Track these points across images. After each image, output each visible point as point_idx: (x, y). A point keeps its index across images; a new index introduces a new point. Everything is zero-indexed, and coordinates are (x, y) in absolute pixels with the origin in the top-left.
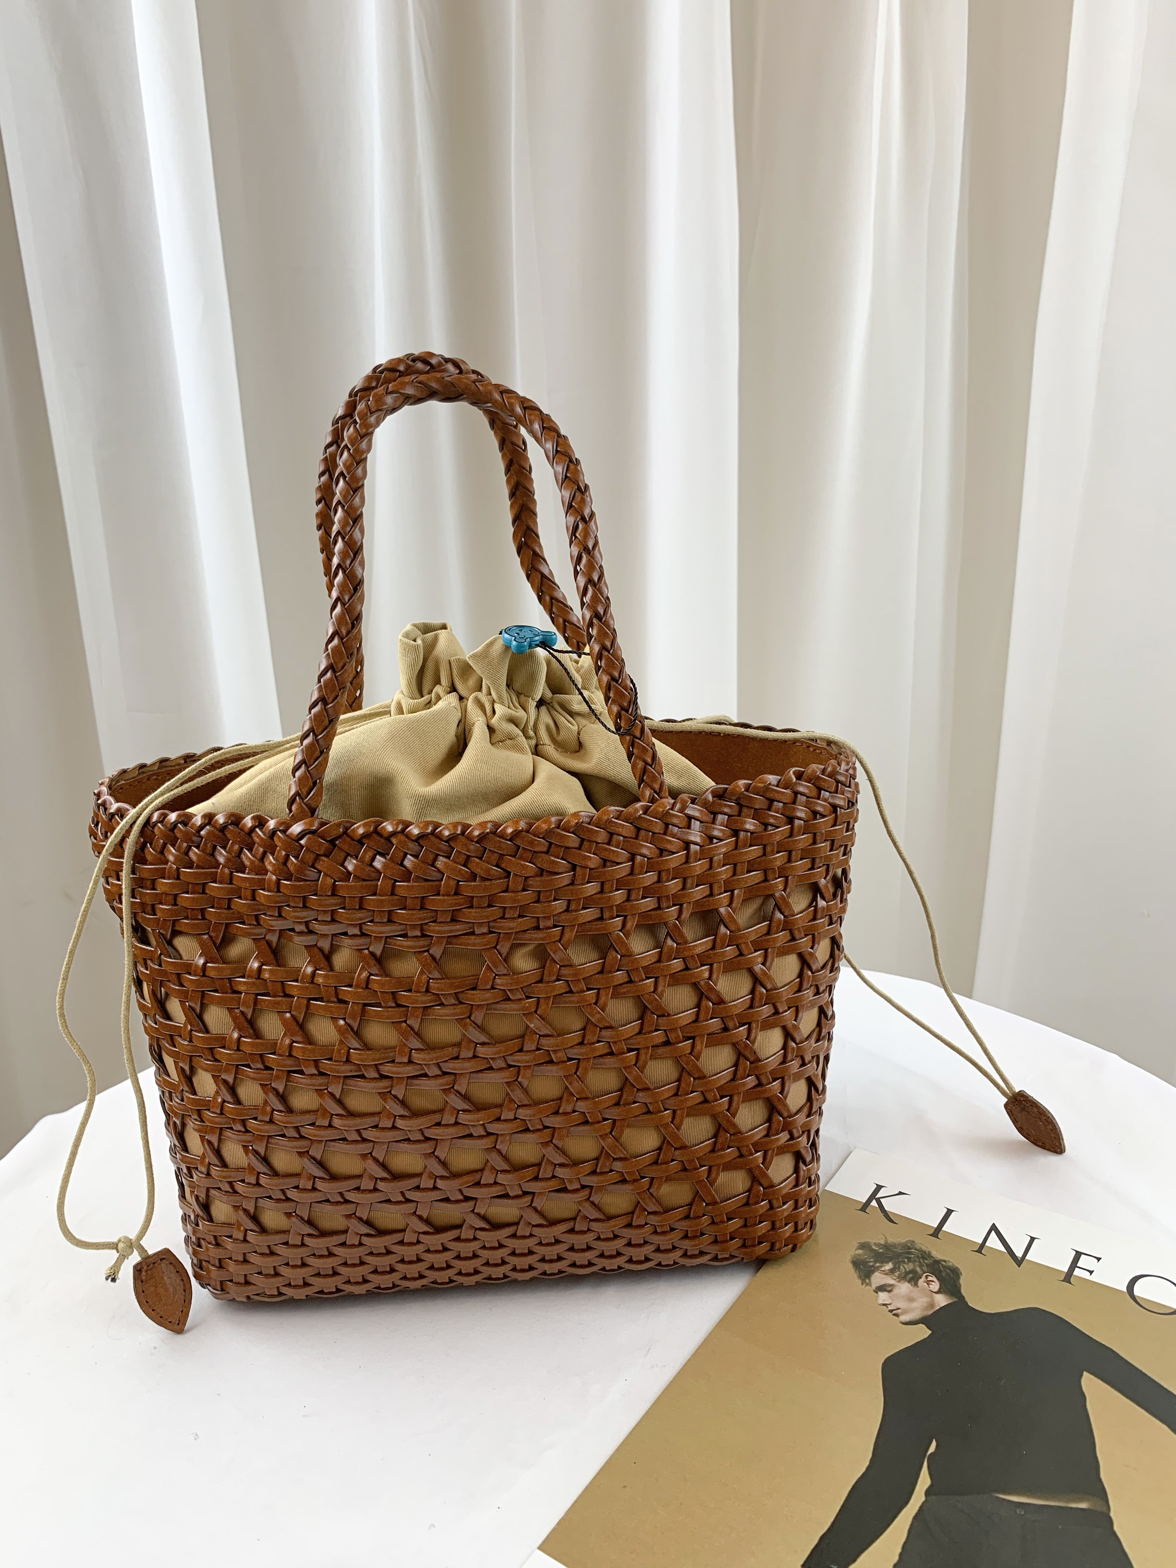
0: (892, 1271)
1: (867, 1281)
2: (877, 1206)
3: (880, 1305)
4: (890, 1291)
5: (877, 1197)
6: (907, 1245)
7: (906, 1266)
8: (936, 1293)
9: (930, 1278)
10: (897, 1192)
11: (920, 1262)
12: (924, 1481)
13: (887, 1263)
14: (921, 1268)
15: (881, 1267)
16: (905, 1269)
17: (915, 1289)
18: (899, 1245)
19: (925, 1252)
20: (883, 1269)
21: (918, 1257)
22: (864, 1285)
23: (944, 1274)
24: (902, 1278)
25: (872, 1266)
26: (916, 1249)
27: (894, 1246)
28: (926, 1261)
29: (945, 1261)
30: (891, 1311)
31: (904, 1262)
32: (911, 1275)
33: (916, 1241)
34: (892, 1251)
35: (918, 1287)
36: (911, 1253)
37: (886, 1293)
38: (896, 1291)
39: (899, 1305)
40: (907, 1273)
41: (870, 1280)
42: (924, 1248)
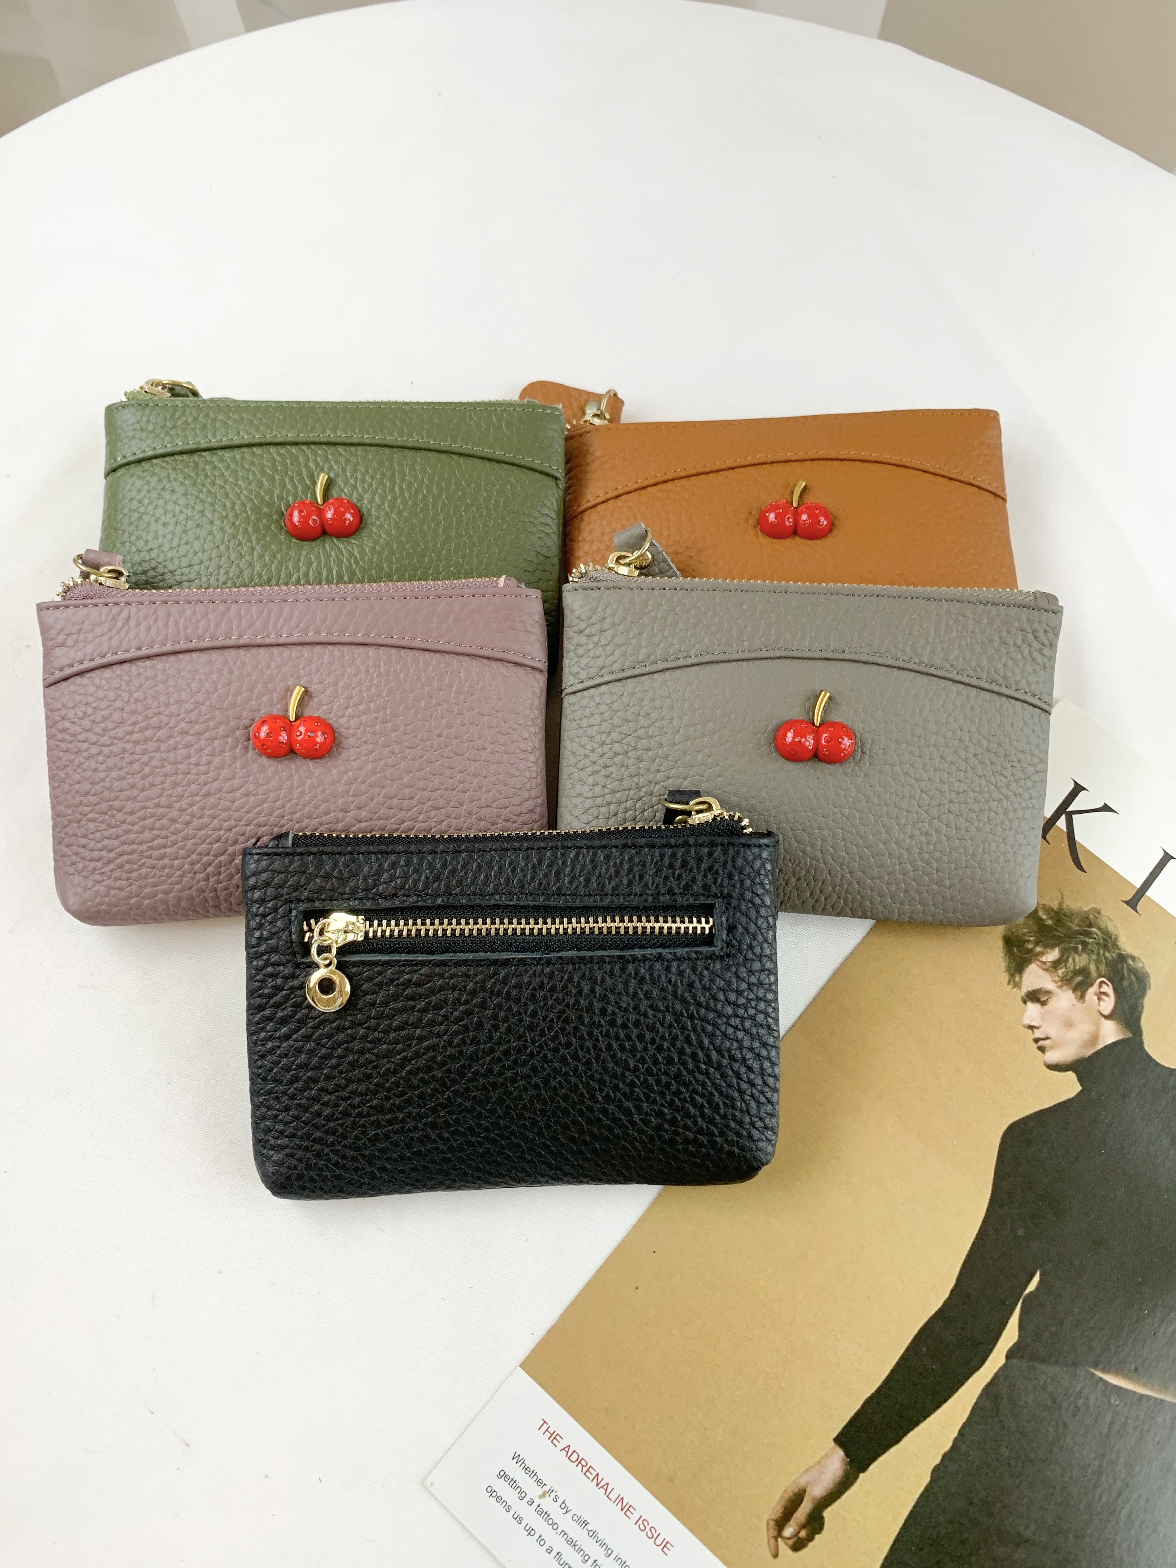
0: (1056, 965)
1: (1017, 979)
2: (1065, 829)
3: (1024, 1026)
4: (1044, 1003)
5: (1069, 810)
6: (1087, 918)
7: (1077, 958)
8: (1106, 1017)
9: (1105, 989)
10: (1101, 805)
11: (1098, 954)
12: (1010, 1335)
13: (1053, 947)
14: (1098, 968)
15: (1041, 954)
16: (1075, 966)
17: (1080, 1006)
18: (1078, 914)
19: (1110, 937)
20: (1044, 959)
21: (1098, 944)
22: (1011, 986)
23: (1125, 983)
24: (1066, 981)
25: (1031, 950)
26: (1099, 929)
27: (1070, 915)
28: (1107, 954)
29: (1133, 958)
30: (1036, 1040)
31: (1075, 949)
32: (1080, 978)
33: (1103, 913)
34: (1064, 926)
35: (1084, 1002)
36: (1088, 934)
37: (1037, 1006)
38: (1052, 1004)
39: (1051, 1034)
40: (1076, 973)
41: (1021, 978)
42: (1111, 927)
